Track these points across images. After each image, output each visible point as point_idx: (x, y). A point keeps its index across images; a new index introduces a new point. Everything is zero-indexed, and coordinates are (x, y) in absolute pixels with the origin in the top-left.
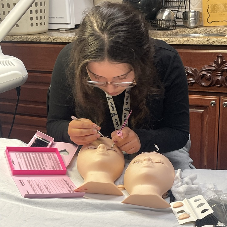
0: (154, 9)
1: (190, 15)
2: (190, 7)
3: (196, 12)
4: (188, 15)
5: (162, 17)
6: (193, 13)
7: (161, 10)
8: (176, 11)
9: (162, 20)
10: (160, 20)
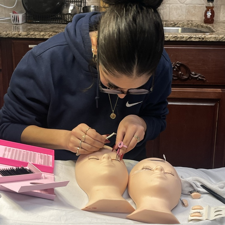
0: (58, 3)
1: (90, 10)
2: (86, 2)
3: (96, 7)
4: (89, 10)
5: (68, 11)
6: (94, 8)
7: (66, 5)
8: (80, 6)
9: (68, 15)
10: (67, 14)
